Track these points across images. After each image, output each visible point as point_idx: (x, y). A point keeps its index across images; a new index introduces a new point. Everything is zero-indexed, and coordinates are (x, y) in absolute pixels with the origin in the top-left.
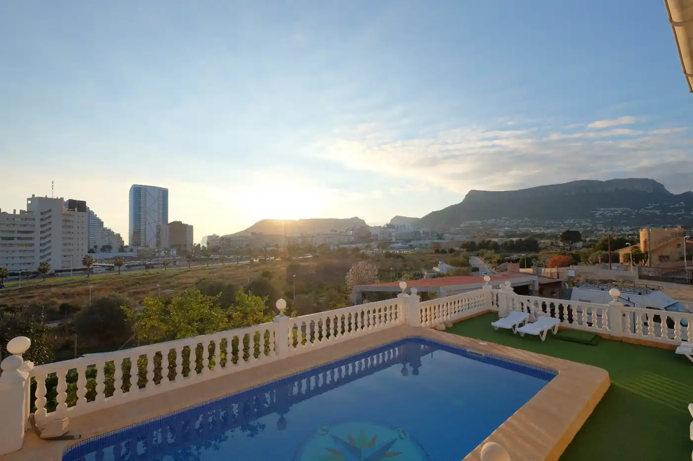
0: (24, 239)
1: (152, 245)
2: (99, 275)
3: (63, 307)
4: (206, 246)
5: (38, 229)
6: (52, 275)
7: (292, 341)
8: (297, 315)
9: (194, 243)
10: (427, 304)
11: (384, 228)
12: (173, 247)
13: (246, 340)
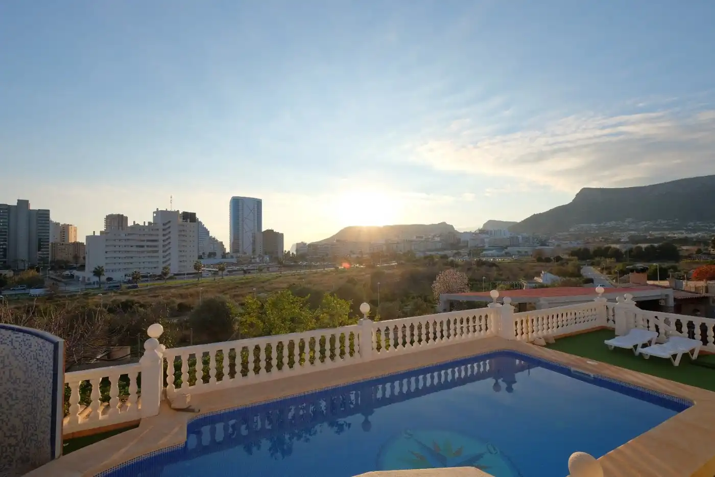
0: (151, 246)
1: (249, 253)
2: (207, 279)
3: (180, 305)
4: (295, 253)
5: (161, 238)
6: (171, 278)
7: (375, 345)
8: (381, 319)
9: (284, 250)
10: (523, 315)
11: (475, 233)
12: (266, 253)
13: (333, 340)
